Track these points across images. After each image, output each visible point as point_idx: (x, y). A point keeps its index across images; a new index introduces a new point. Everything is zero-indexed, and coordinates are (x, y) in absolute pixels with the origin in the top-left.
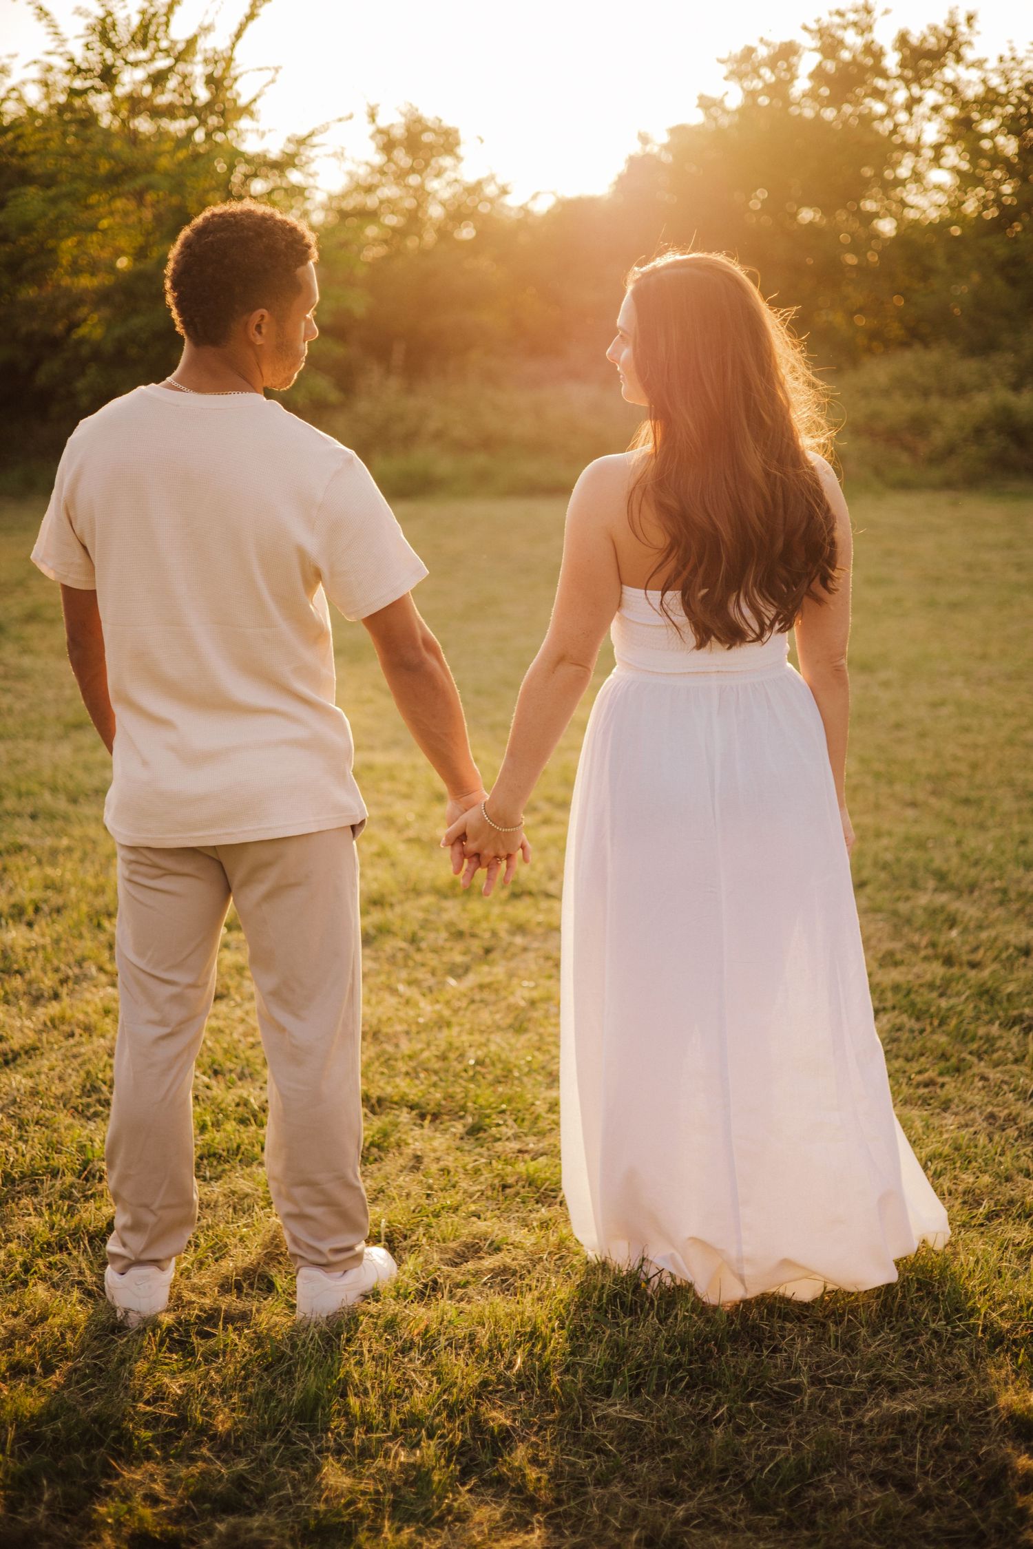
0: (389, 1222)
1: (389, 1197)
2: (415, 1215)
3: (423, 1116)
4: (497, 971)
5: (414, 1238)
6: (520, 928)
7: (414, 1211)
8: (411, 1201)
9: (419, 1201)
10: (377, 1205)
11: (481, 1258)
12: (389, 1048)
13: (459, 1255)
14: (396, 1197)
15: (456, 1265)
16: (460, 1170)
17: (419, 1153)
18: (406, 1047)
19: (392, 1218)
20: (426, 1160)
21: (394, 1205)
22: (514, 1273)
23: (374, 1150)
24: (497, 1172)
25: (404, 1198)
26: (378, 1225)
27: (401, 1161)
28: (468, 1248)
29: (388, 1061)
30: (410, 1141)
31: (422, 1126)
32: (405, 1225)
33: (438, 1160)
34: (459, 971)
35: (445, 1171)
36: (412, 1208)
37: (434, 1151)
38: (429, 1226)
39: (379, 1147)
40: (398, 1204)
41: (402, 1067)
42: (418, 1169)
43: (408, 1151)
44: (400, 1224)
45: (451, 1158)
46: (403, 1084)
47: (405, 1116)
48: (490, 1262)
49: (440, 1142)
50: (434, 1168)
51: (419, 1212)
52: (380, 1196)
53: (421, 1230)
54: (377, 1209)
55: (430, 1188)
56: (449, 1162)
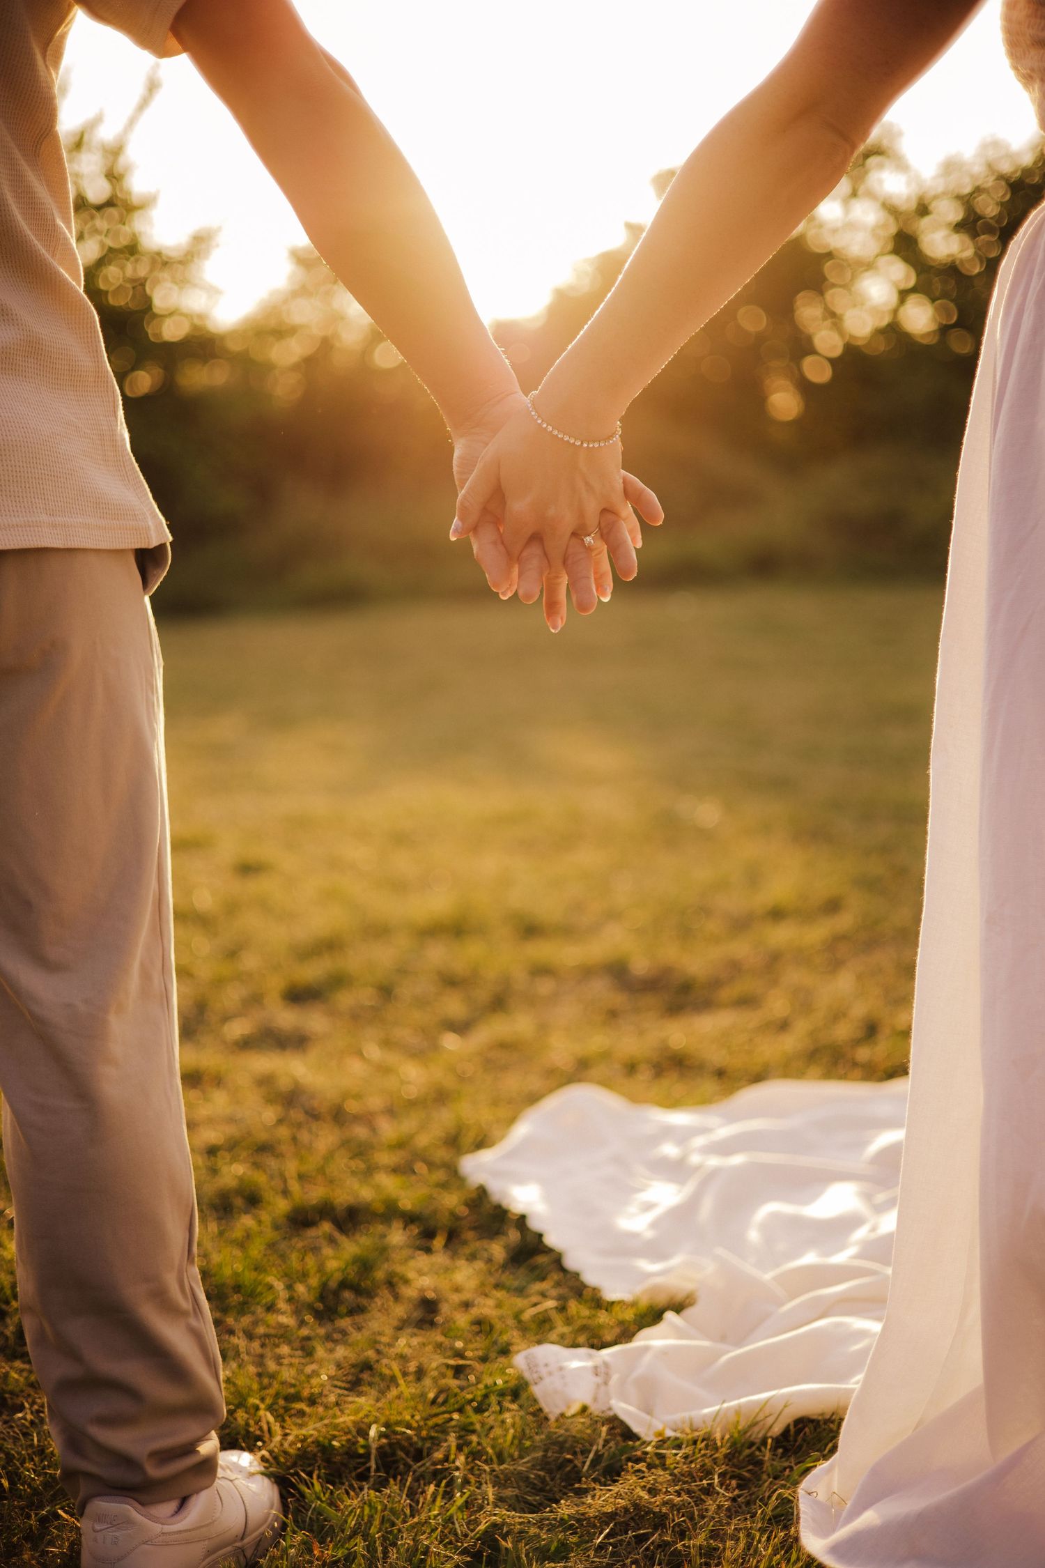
0: (387, 1425)
1: (382, 1376)
2: (435, 1410)
3: (429, 1234)
4: (520, 1024)
5: (439, 1455)
6: (541, 971)
7: (434, 1402)
8: (427, 1382)
9: (443, 1382)
10: (360, 1394)
11: (581, 1493)
12: (361, 1132)
13: (534, 1486)
14: (398, 1375)
15: (534, 1509)
16: (511, 1322)
17: (431, 1295)
18: (388, 1130)
19: (393, 1418)
20: (445, 1309)
21: (394, 1392)
22: (660, 1522)
23: (347, 1295)
24: (579, 1323)
25: (411, 1378)
26: (363, 1433)
27: (400, 1311)
28: (550, 1472)
29: (360, 1151)
30: (411, 1275)
31: (428, 1250)
32: (419, 1429)
33: (467, 1305)
34: (461, 1028)
35: (482, 1326)
36: (431, 1395)
37: (457, 1289)
38: (466, 1429)
39: (357, 1290)
40: (406, 1388)
41: (385, 1158)
42: (432, 1324)
43: (410, 1292)
44: (409, 1427)
45: (491, 1302)
46: (390, 1185)
47: (397, 1236)
48: (603, 1500)
49: (466, 1275)
50: (462, 1320)
51: (445, 1402)
52: (365, 1376)
53: (452, 1440)
54: (362, 1400)
55: (460, 1354)
56: (486, 1308)
